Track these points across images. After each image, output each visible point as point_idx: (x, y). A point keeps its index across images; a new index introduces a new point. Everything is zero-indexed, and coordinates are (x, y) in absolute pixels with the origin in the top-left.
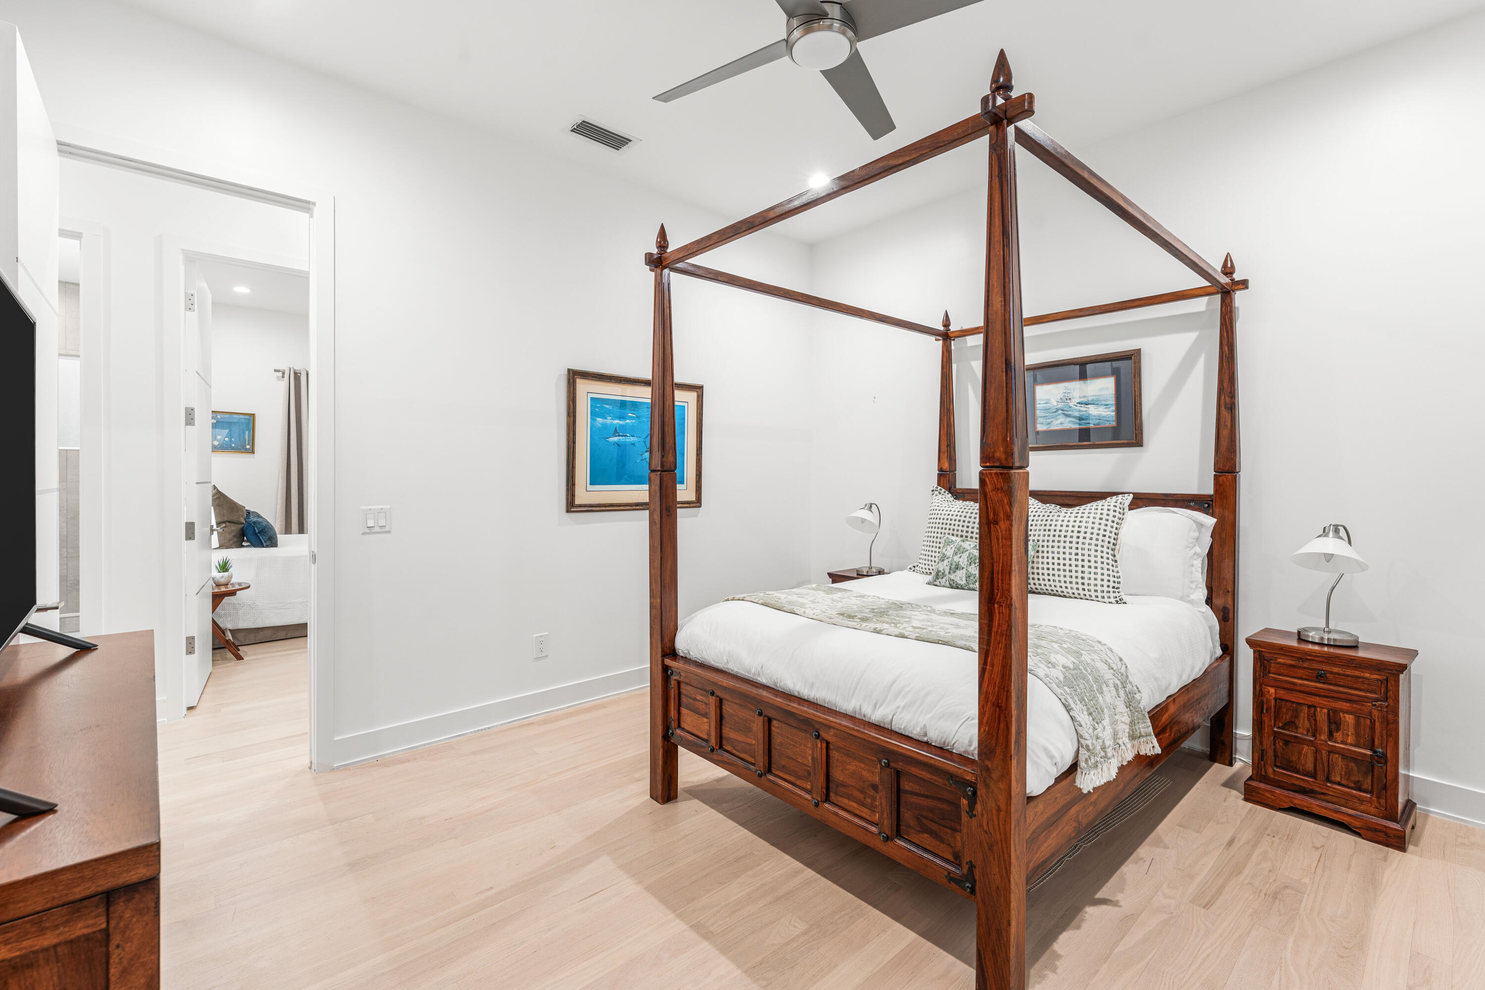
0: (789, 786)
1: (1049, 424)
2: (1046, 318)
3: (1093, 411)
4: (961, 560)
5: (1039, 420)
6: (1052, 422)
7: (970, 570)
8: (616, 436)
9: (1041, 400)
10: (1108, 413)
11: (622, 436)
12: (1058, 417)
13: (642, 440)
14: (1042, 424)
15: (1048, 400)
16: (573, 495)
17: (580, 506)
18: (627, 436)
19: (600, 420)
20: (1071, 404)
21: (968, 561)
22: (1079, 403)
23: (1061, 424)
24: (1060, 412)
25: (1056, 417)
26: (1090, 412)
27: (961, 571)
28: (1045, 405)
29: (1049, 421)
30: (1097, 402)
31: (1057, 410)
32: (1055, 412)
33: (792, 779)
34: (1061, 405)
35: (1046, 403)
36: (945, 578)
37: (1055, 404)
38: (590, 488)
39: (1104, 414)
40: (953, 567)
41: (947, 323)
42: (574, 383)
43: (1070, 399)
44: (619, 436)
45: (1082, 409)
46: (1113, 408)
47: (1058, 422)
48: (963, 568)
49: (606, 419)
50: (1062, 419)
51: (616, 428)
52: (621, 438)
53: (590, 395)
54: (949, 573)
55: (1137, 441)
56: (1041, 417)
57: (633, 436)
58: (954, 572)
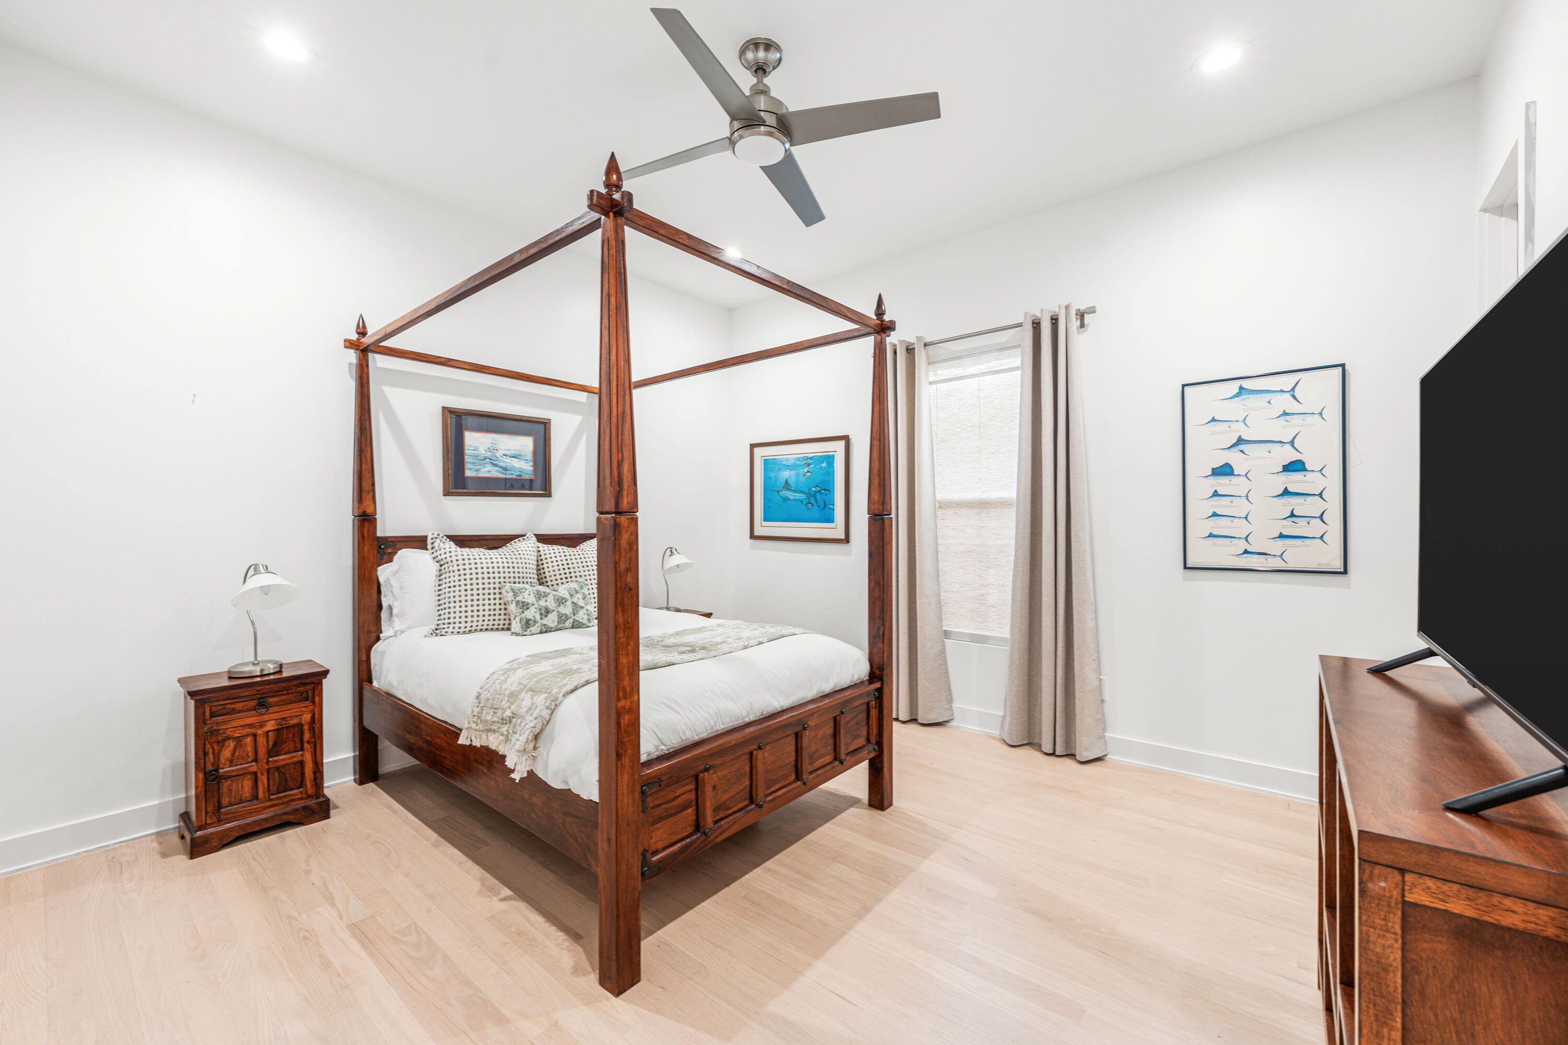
0: (784, 790)
1: (477, 470)
2: (487, 370)
3: (517, 464)
4: (548, 603)
5: (468, 466)
6: (480, 469)
7: (560, 610)
9: (470, 446)
10: (527, 467)
12: (486, 465)
14: (470, 469)
15: (477, 447)
20: (498, 455)
21: (556, 603)
22: (504, 455)
23: (489, 472)
24: (488, 460)
25: (483, 465)
26: (514, 465)
27: (553, 614)
28: (473, 452)
29: (477, 467)
30: (519, 457)
31: (485, 458)
32: (483, 460)
33: (781, 784)
34: (488, 454)
35: (475, 450)
36: (537, 625)
37: (483, 452)
39: (524, 467)
40: (543, 612)
41: (362, 333)
43: (497, 450)
45: (507, 460)
46: (531, 464)
47: (486, 469)
48: (553, 611)
50: (489, 467)
54: (541, 618)
55: (546, 491)
56: (469, 463)
58: (546, 616)
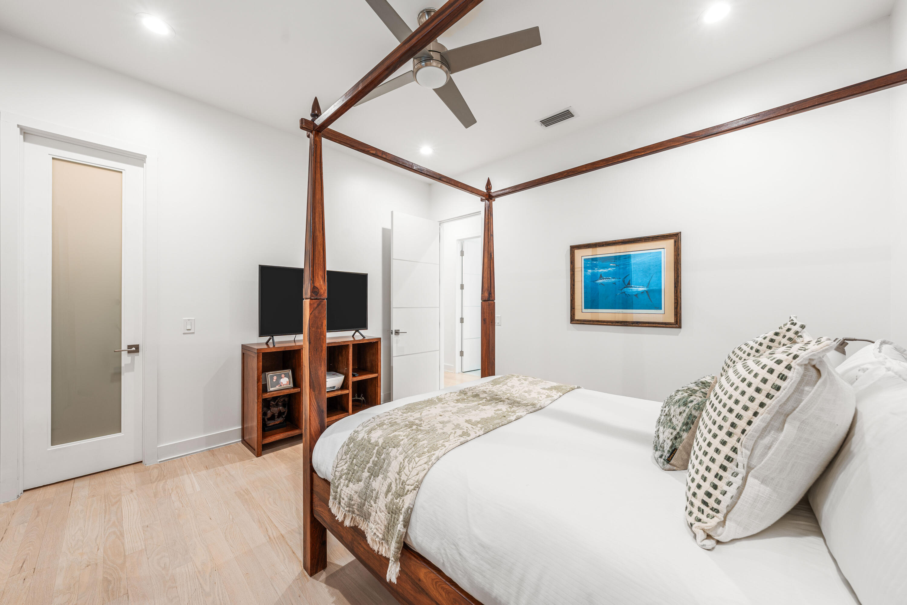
8: (602, 279)
11: (605, 279)
13: (621, 280)
16: (574, 314)
17: (578, 320)
18: (610, 279)
19: (590, 271)
38: (584, 310)
42: (574, 252)
44: (603, 279)
49: (594, 270)
51: (601, 275)
52: (605, 280)
53: (583, 258)
57: (613, 278)
